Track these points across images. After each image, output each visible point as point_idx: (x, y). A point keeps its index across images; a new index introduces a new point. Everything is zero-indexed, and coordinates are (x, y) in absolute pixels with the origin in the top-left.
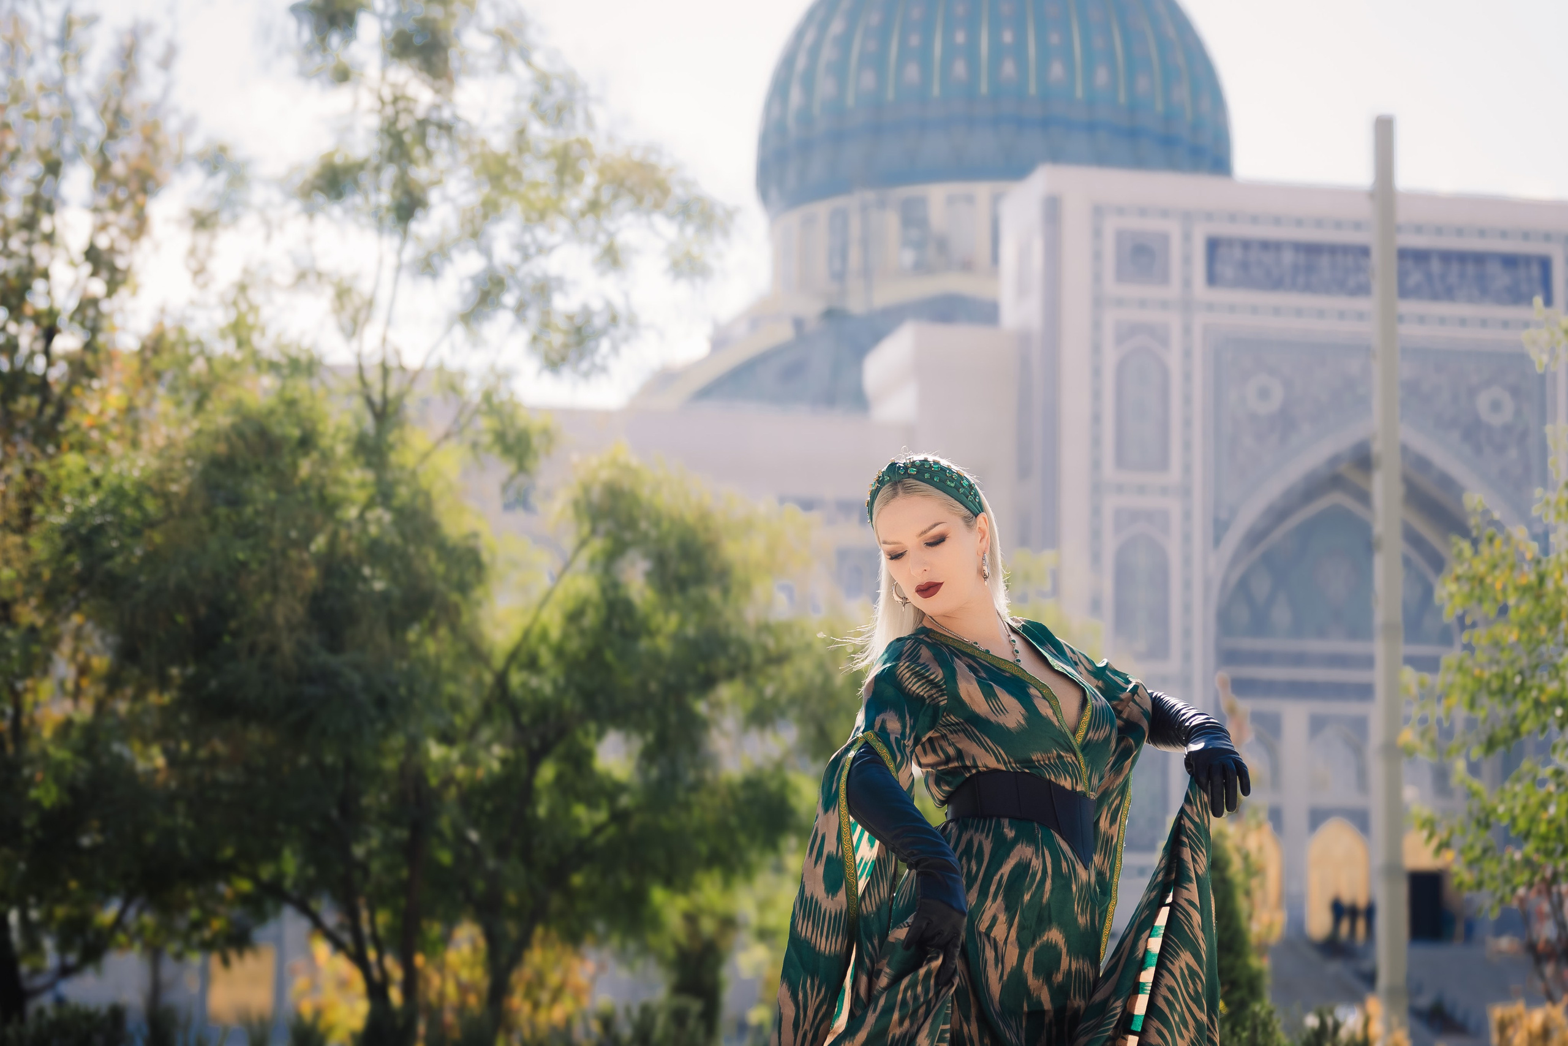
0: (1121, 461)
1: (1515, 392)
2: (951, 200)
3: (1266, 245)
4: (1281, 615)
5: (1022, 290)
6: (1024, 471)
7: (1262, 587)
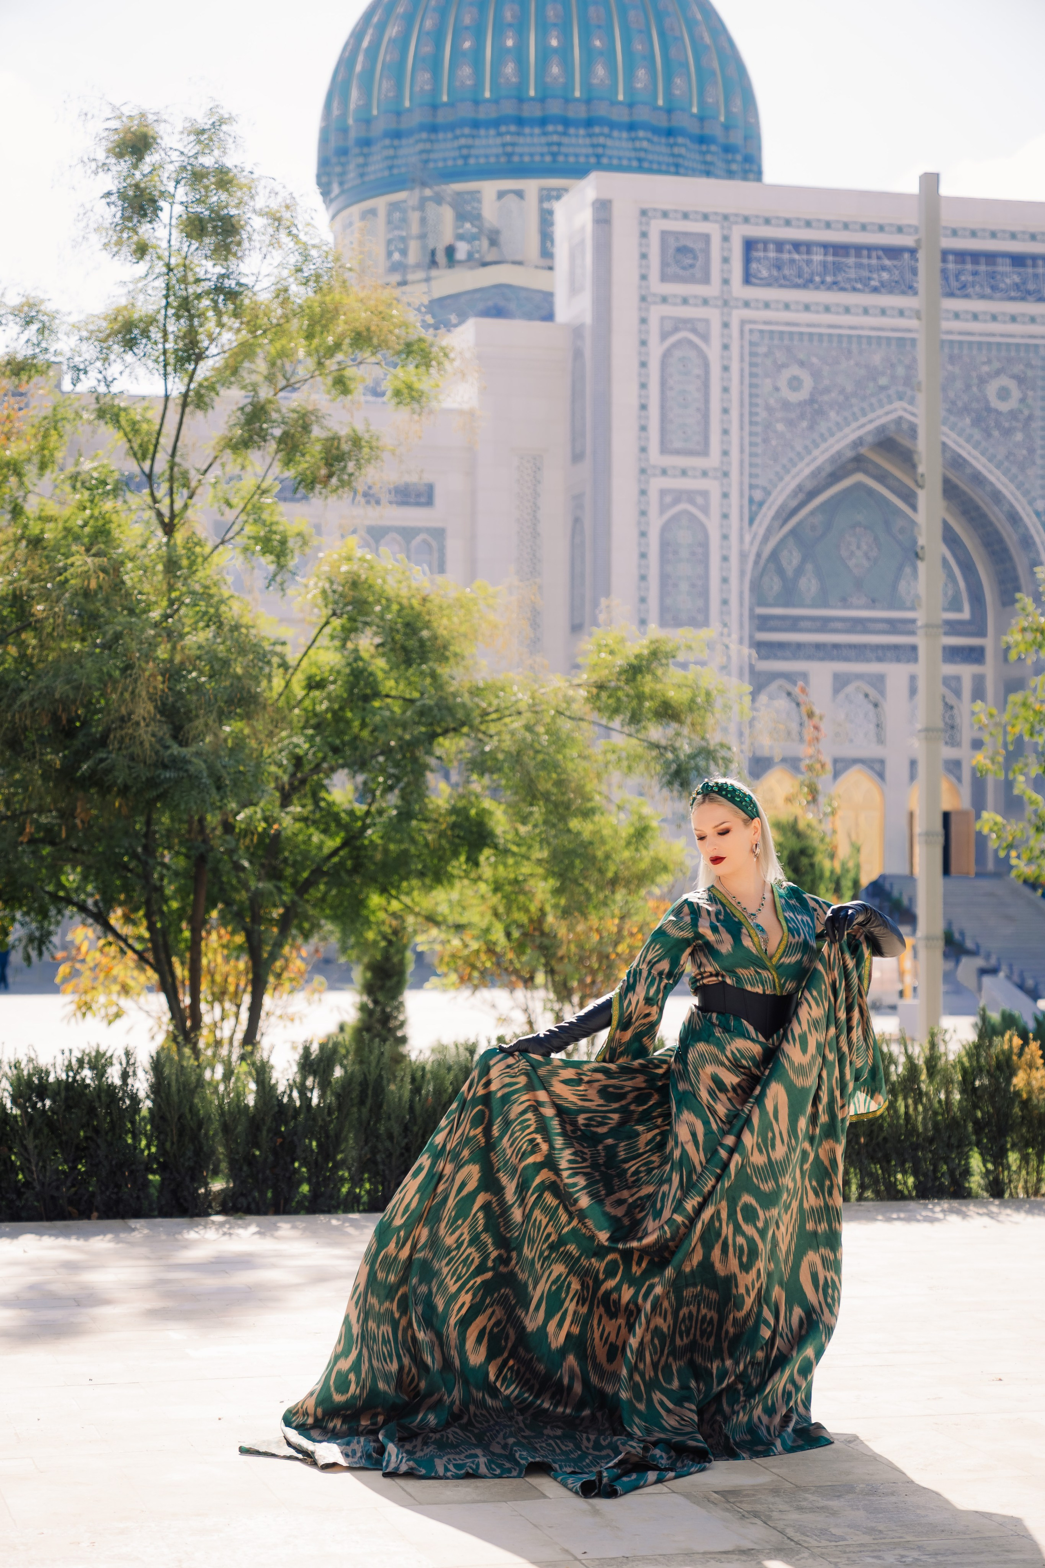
0: (665, 449)
1: (1021, 380)
2: (501, 195)
3: (797, 246)
4: (809, 585)
5: (574, 290)
6: (577, 457)
7: (791, 559)
